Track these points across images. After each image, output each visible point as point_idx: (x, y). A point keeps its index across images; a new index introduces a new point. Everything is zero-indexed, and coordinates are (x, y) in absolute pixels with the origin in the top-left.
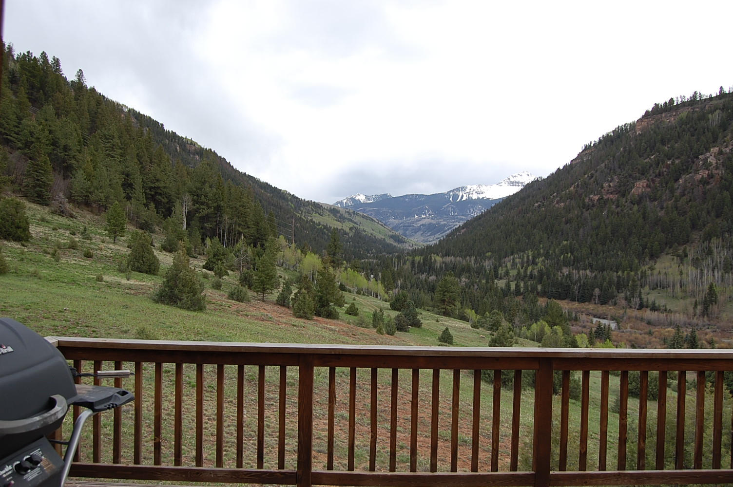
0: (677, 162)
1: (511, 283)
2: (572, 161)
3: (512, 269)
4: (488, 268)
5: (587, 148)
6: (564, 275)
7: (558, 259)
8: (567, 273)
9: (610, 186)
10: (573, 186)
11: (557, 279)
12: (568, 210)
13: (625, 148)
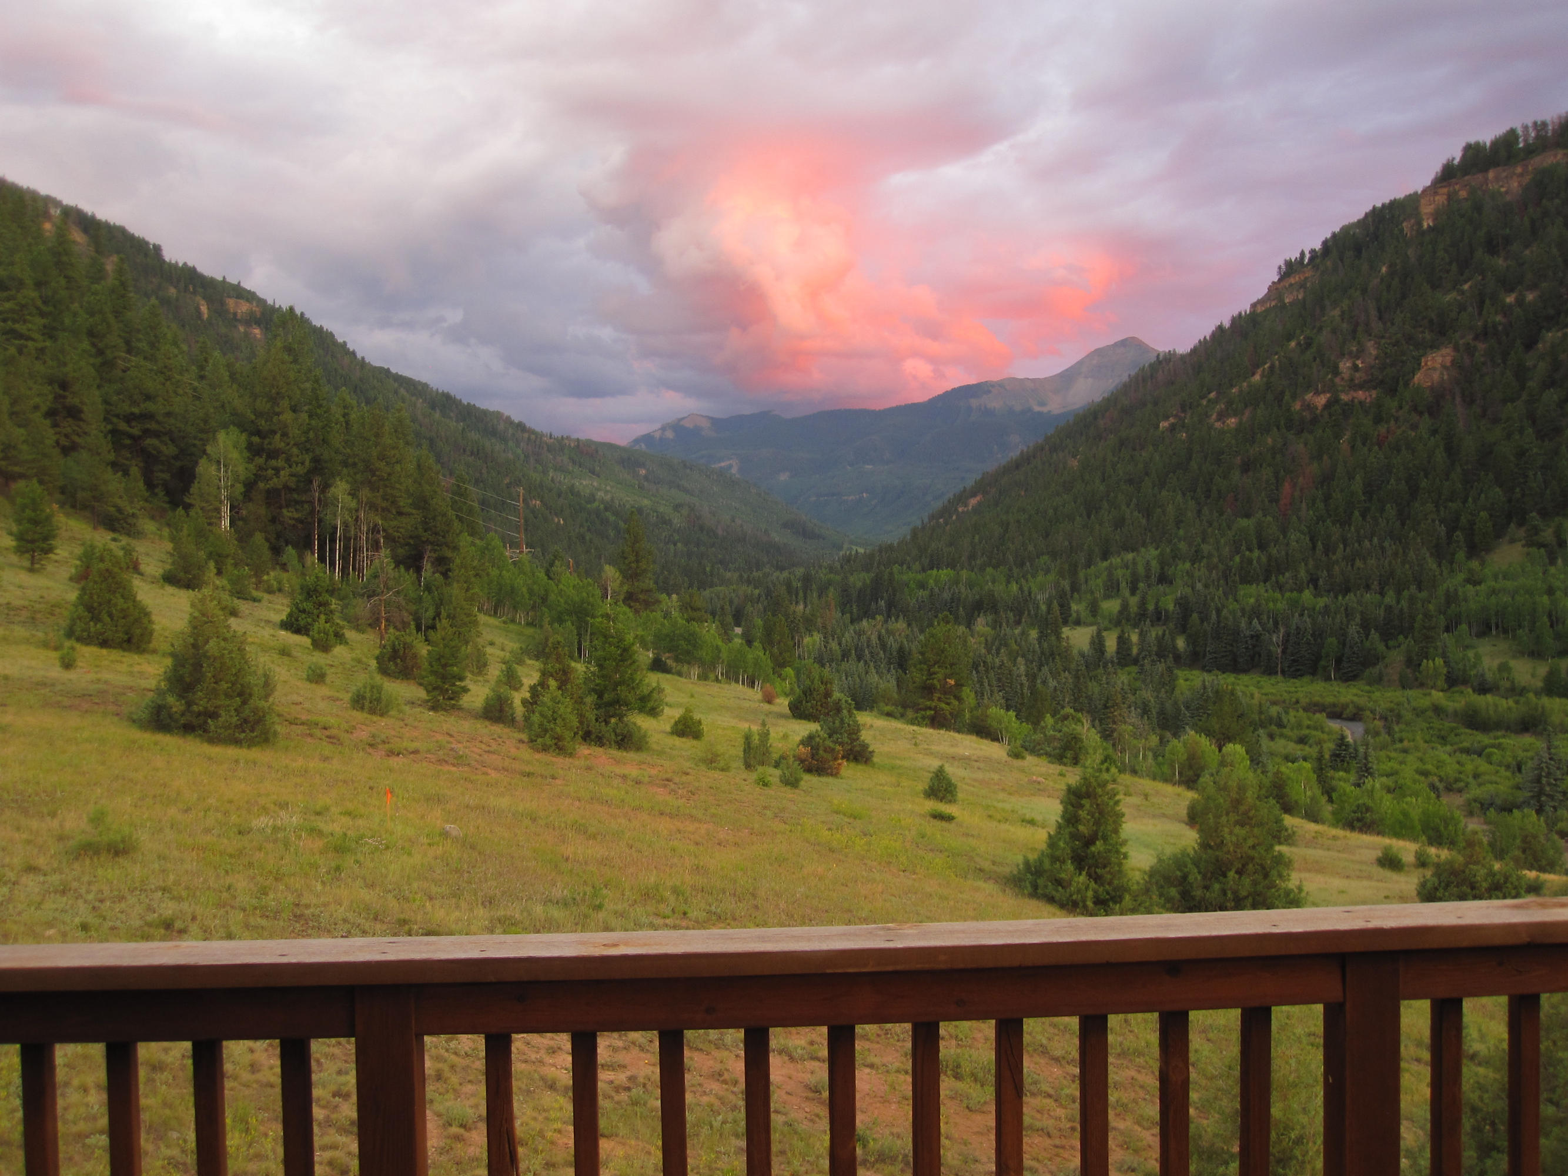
0: (1530, 297)
1: (1104, 634)
2: (1254, 306)
3: (1107, 597)
4: (1041, 597)
5: (1291, 268)
6: (1243, 609)
7: (1227, 565)
9: (1356, 368)
10: (1260, 371)
11: (1227, 619)
12: (1248, 434)
13: (1391, 266)
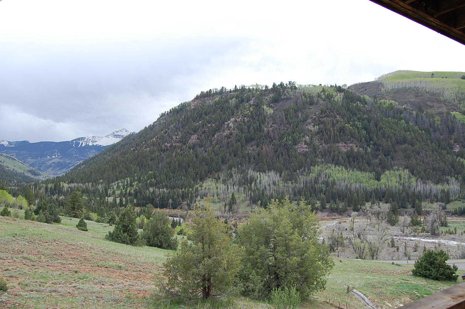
0: (213, 125)
1: (117, 199)
2: (154, 123)
3: (117, 190)
4: (101, 190)
5: (163, 115)
6: (150, 192)
7: (147, 182)
8: (152, 190)
9: (177, 138)
10: (155, 137)
11: (146, 194)
12: (152, 152)
13: (185, 116)
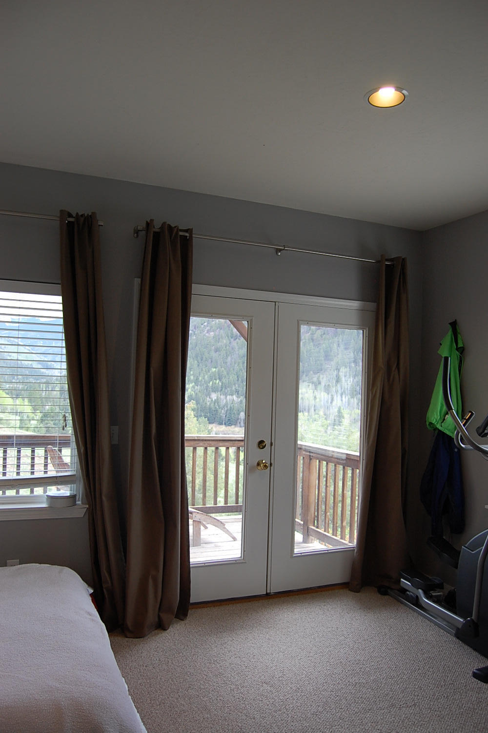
6: (212, 401)
7: (207, 385)
8: (216, 398)
11: (206, 403)
12: (217, 339)
